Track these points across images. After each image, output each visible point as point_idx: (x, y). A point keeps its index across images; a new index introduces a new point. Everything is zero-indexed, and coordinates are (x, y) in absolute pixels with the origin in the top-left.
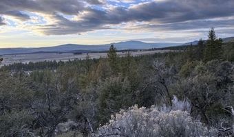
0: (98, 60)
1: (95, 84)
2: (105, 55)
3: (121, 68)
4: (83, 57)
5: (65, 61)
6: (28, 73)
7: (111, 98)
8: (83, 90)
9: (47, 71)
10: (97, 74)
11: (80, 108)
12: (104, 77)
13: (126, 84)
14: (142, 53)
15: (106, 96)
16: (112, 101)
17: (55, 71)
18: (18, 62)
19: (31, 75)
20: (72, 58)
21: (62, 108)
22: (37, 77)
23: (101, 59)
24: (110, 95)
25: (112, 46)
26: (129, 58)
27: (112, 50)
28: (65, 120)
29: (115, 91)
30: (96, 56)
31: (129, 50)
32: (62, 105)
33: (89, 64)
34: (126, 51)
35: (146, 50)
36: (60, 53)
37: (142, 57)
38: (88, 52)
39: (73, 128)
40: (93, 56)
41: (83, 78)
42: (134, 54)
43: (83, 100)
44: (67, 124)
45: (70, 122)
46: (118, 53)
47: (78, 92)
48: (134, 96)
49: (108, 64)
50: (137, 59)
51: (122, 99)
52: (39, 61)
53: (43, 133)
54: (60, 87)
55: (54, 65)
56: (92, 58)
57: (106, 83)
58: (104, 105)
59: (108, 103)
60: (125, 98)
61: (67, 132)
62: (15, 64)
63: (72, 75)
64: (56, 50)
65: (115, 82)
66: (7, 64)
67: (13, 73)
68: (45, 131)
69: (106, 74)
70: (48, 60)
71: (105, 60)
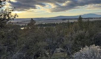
1: (71, 33)
2: (76, 21)
3: (84, 27)
4: (66, 21)
5: (58, 23)
6: (45, 28)
8: (66, 36)
9: (51, 27)
10: (73, 29)
11: (65, 43)
12: (76, 31)
13: (87, 34)
15: (77, 39)
16: (79, 41)
17: (54, 27)
19: (46, 28)
20: (62, 22)
21: (57, 42)
22: (48, 29)
23: (75, 22)
24: (79, 39)
25: (80, 16)
26: (89, 22)
27: (80, 18)
28: (58, 48)
29: (81, 37)
30: (72, 21)
31: (89, 18)
32: (57, 41)
33: (69, 25)
34: (87, 18)
35: (98, 18)
36: (57, 20)
37: (95, 21)
38: (68, 19)
39: (62, 51)
40: (71, 21)
41: (66, 30)
42: (91, 20)
43: (66, 40)
44: (59, 49)
46: (83, 20)
47: (64, 36)
48: (91, 40)
49: (78, 24)
50: (93, 22)
51: (85, 41)
52: (48, 23)
53: (50, 52)
54: (56, 34)
55: (54, 25)
56: (70, 22)
57: (77, 33)
58: (76, 43)
59: (78, 42)
60: (86, 41)
61: (59, 52)
62: (40, 24)
63: (61, 29)
65: (82, 33)
66: (37, 24)
67: (39, 28)
69: (77, 29)
70: (52, 23)
71: (76, 23)
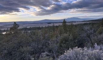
0: (58, 26)
1: (57, 37)
2: (61, 24)
3: (68, 30)
4: (51, 25)
5: (44, 27)
7: (64, 43)
8: (51, 39)
9: (36, 31)
10: (58, 32)
11: (50, 47)
12: (61, 34)
13: (71, 37)
14: (78, 23)
15: (62, 42)
17: (40, 31)
18: (25, 27)
19: (30, 32)
20: (47, 25)
21: (43, 47)
22: (33, 33)
23: (59, 26)
24: (64, 42)
25: (64, 20)
26: (72, 25)
27: (64, 22)
28: (44, 52)
29: (66, 40)
30: (57, 25)
31: (72, 22)
32: (43, 45)
33: (54, 28)
34: (70, 22)
35: (80, 22)
36: (42, 23)
37: (78, 25)
38: (54, 23)
39: (47, 55)
40: (56, 25)
41: (51, 34)
42: (74, 24)
43: (52, 43)
44: (45, 53)
45: (46, 53)
46: (66, 23)
47: (49, 40)
48: (75, 42)
49: (62, 28)
50: (76, 26)
52: (33, 27)
54: (42, 38)
55: (39, 28)
56: (55, 25)
57: (62, 36)
58: (61, 46)
59: (62, 45)
60: (70, 43)
61: (45, 57)
62: (24, 28)
63: (47, 33)
64: (40, 22)
65: (66, 36)
66: (21, 28)
67: (23, 32)
68: (36, 56)
69: (62, 32)
70: (37, 26)
71: (61, 26)
